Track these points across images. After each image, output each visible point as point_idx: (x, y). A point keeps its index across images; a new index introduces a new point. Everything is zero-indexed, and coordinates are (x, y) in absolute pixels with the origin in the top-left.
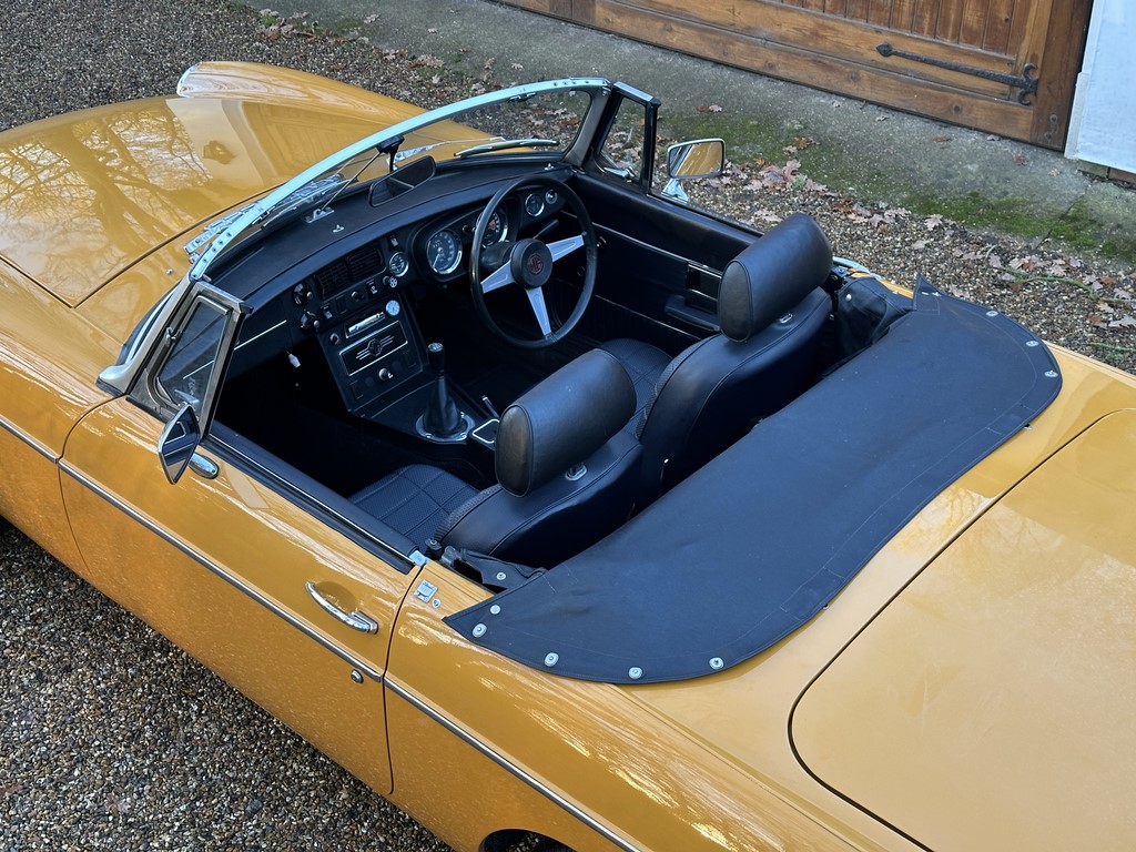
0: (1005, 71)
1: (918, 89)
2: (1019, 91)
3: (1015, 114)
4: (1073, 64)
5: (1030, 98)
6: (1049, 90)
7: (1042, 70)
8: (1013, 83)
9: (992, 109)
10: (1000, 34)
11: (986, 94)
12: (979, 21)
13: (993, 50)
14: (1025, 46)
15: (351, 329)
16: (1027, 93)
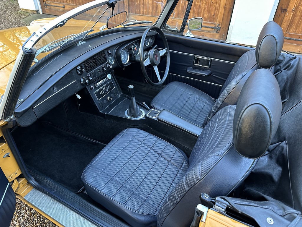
0: (213, 26)
1: (195, 32)
2: (216, 30)
3: (215, 35)
4: (228, 23)
5: (219, 31)
6: (223, 29)
7: (221, 25)
8: (215, 29)
9: (211, 34)
10: (212, 18)
11: (209, 31)
12: (207, 16)
13: (211, 22)
14: (218, 20)
15: (97, 84)
16: (218, 30)
